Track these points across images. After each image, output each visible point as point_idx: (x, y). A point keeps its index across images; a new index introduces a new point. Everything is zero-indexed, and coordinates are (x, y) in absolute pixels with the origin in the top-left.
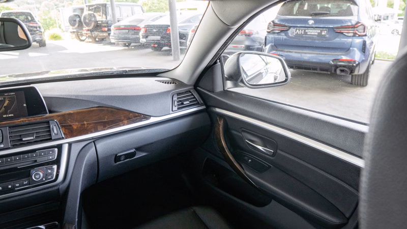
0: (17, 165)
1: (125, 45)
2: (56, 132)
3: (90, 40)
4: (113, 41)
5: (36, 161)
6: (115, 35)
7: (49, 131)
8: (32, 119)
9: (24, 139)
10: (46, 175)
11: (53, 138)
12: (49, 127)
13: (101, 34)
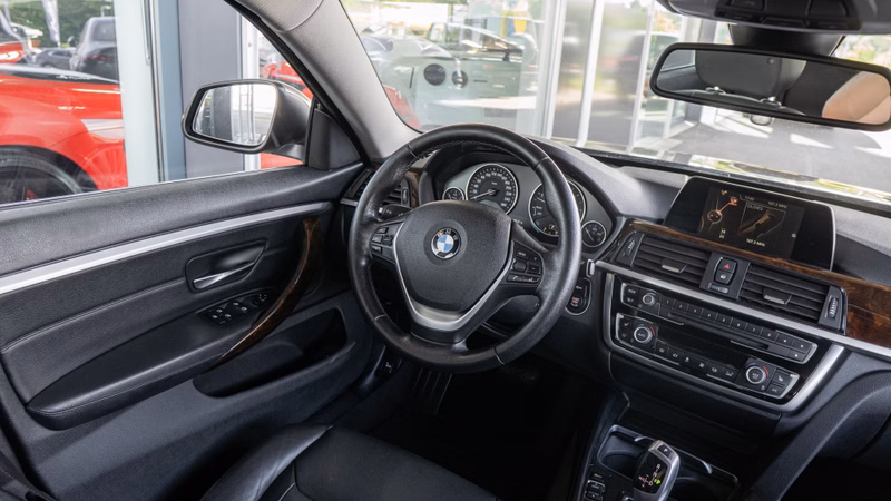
0: (731, 336)
2: (832, 312)
5: (766, 347)
7: (821, 306)
8: (798, 268)
9: (767, 297)
10: (770, 383)
11: (820, 322)
12: (824, 297)
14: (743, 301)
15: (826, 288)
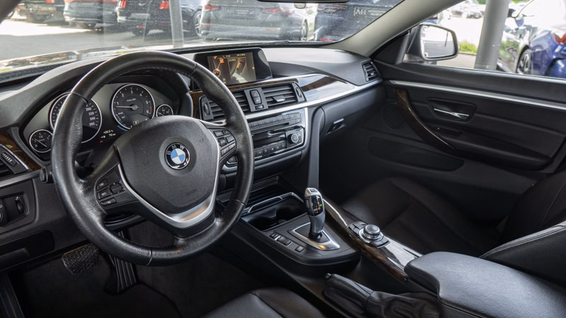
1: (86, 26)
2: (299, 94)
3: (24, 17)
4: (68, 19)
5: (287, 124)
6: (71, 11)
7: (294, 94)
9: (278, 100)
11: (299, 101)
12: (292, 89)
13: (44, 8)
14: (270, 108)
15: (290, 85)
